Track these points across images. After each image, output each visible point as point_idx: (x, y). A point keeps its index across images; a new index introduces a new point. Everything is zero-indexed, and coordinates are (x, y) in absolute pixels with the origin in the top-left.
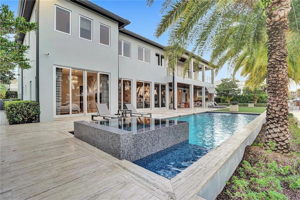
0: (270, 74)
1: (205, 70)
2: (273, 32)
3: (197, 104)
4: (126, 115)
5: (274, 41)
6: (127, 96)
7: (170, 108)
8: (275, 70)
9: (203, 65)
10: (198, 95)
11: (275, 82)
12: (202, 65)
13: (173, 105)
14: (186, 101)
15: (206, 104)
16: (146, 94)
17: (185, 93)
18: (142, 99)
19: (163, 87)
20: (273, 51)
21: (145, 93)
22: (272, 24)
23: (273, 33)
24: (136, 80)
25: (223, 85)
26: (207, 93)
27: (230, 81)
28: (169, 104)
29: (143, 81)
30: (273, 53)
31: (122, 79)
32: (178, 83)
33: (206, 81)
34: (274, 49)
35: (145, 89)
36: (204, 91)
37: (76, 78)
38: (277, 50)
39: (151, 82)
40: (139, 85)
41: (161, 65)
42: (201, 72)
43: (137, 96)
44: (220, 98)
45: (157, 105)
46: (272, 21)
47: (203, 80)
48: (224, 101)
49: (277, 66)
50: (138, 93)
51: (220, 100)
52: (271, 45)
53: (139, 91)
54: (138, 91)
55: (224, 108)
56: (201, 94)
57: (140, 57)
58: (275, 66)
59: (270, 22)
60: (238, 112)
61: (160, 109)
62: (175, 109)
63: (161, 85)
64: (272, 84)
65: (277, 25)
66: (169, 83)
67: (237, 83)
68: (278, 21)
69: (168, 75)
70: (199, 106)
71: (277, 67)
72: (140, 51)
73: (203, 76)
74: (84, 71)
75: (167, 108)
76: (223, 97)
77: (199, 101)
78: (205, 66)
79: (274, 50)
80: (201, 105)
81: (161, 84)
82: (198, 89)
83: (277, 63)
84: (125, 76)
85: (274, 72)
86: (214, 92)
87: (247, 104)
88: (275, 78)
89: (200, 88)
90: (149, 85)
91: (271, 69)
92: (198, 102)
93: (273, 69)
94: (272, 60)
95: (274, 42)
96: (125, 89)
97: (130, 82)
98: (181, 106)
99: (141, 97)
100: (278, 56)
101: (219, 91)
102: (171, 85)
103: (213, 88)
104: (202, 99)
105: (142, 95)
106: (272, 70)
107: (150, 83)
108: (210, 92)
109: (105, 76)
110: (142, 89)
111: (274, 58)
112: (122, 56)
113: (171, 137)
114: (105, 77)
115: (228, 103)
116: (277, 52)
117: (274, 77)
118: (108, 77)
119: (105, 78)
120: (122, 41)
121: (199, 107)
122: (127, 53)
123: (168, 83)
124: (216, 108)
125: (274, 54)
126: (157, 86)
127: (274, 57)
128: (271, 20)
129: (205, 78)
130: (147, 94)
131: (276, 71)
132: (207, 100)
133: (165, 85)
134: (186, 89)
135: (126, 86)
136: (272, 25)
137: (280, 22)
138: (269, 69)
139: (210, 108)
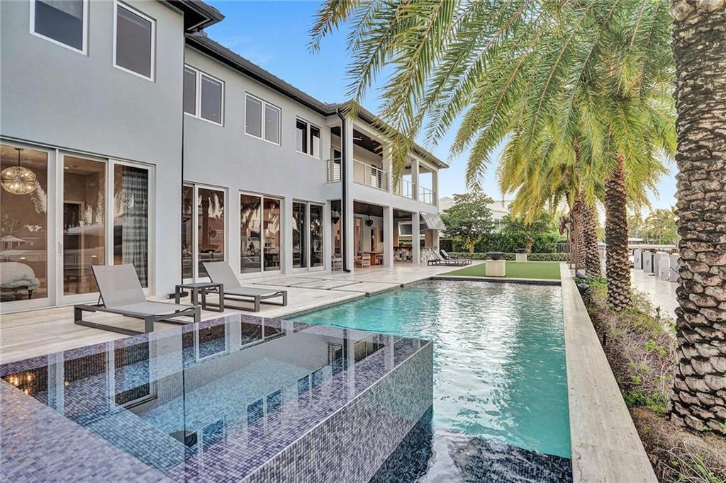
0: (692, 178)
1: (420, 172)
2: (700, 47)
3: (401, 256)
4: (204, 298)
5: (708, 73)
6: (213, 233)
7: (334, 268)
8: (714, 168)
9: (415, 160)
10: (400, 233)
11: (713, 205)
12: (413, 160)
13: (341, 259)
14: (372, 250)
15: (421, 255)
16: (267, 230)
17: (369, 229)
18: (256, 244)
19: (317, 210)
20: (702, 106)
21: (266, 227)
22: (696, 20)
23: (703, 50)
24: (240, 190)
25: (457, 208)
26: (423, 227)
27: (474, 199)
28: (332, 257)
29: (262, 194)
30: (704, 113)
31: (197, 187)
32: (356, 203)
33: (421, 198)
34: (706, 98)
35: (266, 215)
36: (416, 223)
37: (26, 175)
38: (718, 103)
39: (283, 198)
40: (249, 203)
41: (312, 153)
42: (410, 176)
43: (243, 234)
44: (451, 241)
45: (299, 260)
46: (695, 11)
47: (415, 196)
48: (460, 247)
49: (719, 154)
50: (245, 226)
51: (451, 245)
52: (695, 88)
53: (248, 221)
54: (244, 220)
55: (465, 265)
56: (409, 229)
57: (253, 127)
58: (714, 153)
59: (686, 15)
60: (505, 277)
61: (308, 270)
62: (349, 271)
63: (311, 206)
64: (703, 212)
65: (715, 24)
66: (332, 202)
67: (488, 206)
68: (718, 10)
69: (329, 178)
70: (405, 261)
71: (719, 158)
72: (252, 108)
73: (415, 187)
74: (50, 153)
75: (327, 268)
76: (458, 239)
77: (405, 248)
78: (420, 162)
79: (708, 104)
80: (409, 259)
81: (309, 204)
82: (401, 217)
83: (720, 144)
84: (202, 178)
85: (708, 173)
86: (439, 225)
87: (511, 254)
88: (713, 194)
89: (407, 216)
90: (278, 206)
91: (698, 164)
92: (403, 250)
93: (706, 165)
94: (700, 136)
95: (706, 76)
96: (208, 214)
97: (221, 195)
98: (363, 262)
99: (256, 236)
100: (720, 122)
101: (449, 224)
102: (336, 205)
103: (435, 216)
104: (413, 243)
105: (257, 230)
106: (699, 168)
107: (281, 201)
108: (430, 227)
109: (136, 174)
110: (257, 217)
111: (706, 130)
112: (196, 117)
113: (384, 425)
114: (136, 177)
115: (469, 252)
116: (717, 110)
117: (711, 191)
118: (147, 178)
119: (135, 179)
120: (198, 72)
121: (405, 263)
122: (213, 110)
123: (328, 200)
124: (446, 265)
125: (706, 116)
126: (299, 208)
127: (707, 125)
128: (692, 9)
129: (420, 191)
130: (272, 228)
131: (717, 170)
132: (422, 244)
133: (321, 207)
134: (372, 218)
135: (210, 206)
136: (696, 24)
137: (722, 15)
138: (688, 164)
139: (433, 265)
